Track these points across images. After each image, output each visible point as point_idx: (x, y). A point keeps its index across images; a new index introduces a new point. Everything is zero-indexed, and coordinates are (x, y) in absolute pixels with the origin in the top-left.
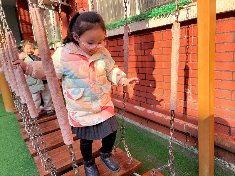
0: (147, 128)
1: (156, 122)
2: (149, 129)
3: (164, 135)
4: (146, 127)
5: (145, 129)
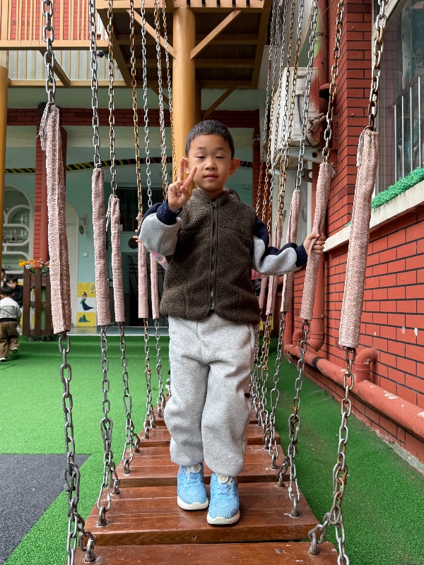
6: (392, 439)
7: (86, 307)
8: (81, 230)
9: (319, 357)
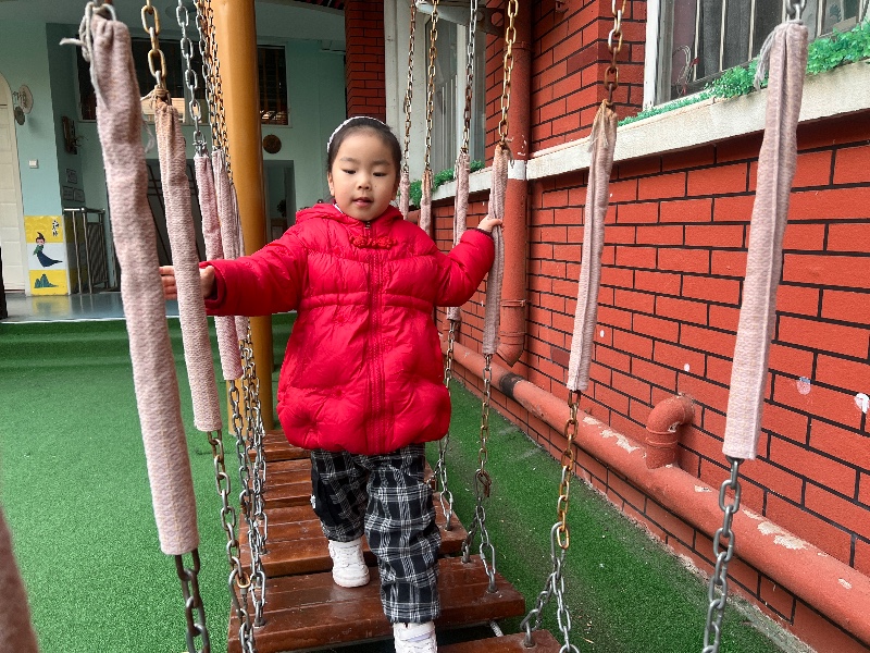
6: (739, 592)
7: (46, 262)
8: (19, 116)
9: (514, 376)
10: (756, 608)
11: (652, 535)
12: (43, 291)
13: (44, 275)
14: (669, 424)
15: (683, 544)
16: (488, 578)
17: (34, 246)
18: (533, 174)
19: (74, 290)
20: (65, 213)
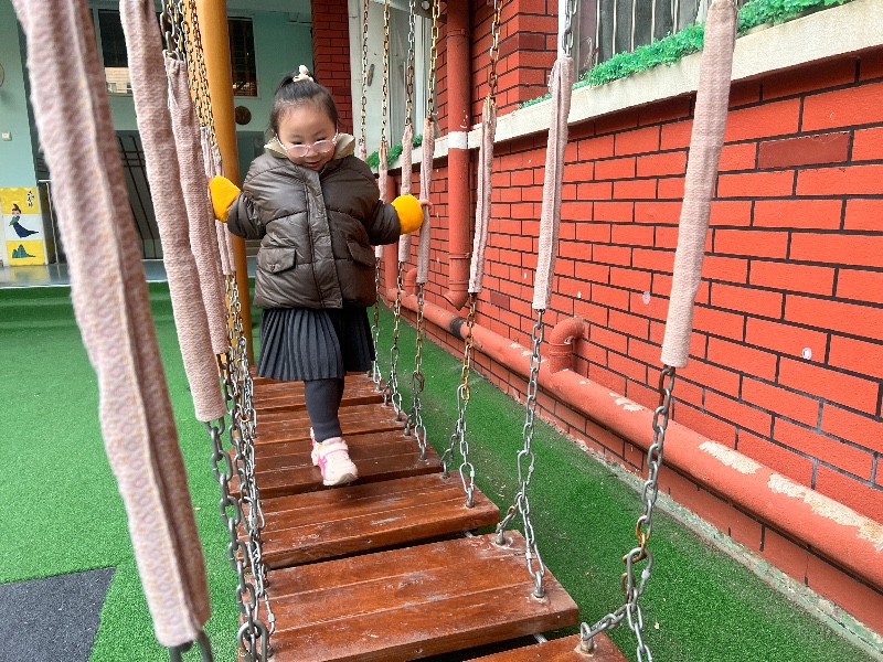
0: (756, 564)
1: (809, 546)
2: (766, 567)
3: (843, 617)
4: (748, 556)
5: (745, 561)
6: (613, 459)
7: (23, 232)
9: (461, 318)
10: (623, 466)
11: (560, 429)
12: (20, 261)
13: (21, 246)
14: (565, 338)
15: (580, 431)
16: (421, 450)
17: (10, 217)
18: (472, 145)
19: (52, 260)
20: (39, 184)
